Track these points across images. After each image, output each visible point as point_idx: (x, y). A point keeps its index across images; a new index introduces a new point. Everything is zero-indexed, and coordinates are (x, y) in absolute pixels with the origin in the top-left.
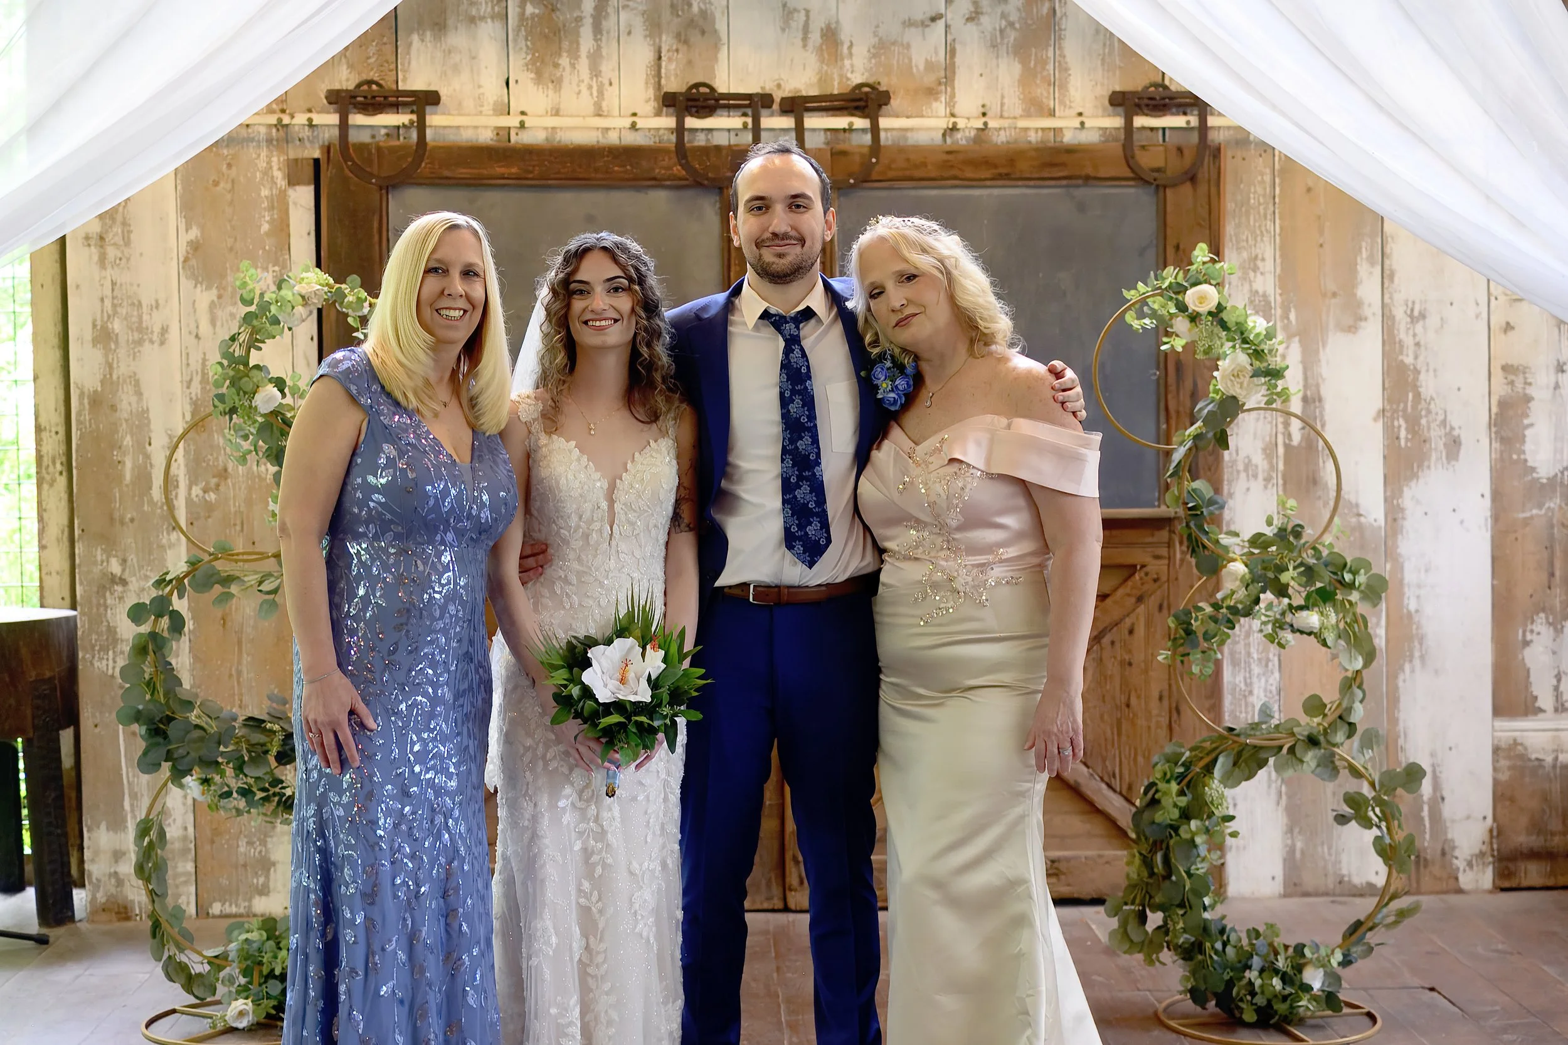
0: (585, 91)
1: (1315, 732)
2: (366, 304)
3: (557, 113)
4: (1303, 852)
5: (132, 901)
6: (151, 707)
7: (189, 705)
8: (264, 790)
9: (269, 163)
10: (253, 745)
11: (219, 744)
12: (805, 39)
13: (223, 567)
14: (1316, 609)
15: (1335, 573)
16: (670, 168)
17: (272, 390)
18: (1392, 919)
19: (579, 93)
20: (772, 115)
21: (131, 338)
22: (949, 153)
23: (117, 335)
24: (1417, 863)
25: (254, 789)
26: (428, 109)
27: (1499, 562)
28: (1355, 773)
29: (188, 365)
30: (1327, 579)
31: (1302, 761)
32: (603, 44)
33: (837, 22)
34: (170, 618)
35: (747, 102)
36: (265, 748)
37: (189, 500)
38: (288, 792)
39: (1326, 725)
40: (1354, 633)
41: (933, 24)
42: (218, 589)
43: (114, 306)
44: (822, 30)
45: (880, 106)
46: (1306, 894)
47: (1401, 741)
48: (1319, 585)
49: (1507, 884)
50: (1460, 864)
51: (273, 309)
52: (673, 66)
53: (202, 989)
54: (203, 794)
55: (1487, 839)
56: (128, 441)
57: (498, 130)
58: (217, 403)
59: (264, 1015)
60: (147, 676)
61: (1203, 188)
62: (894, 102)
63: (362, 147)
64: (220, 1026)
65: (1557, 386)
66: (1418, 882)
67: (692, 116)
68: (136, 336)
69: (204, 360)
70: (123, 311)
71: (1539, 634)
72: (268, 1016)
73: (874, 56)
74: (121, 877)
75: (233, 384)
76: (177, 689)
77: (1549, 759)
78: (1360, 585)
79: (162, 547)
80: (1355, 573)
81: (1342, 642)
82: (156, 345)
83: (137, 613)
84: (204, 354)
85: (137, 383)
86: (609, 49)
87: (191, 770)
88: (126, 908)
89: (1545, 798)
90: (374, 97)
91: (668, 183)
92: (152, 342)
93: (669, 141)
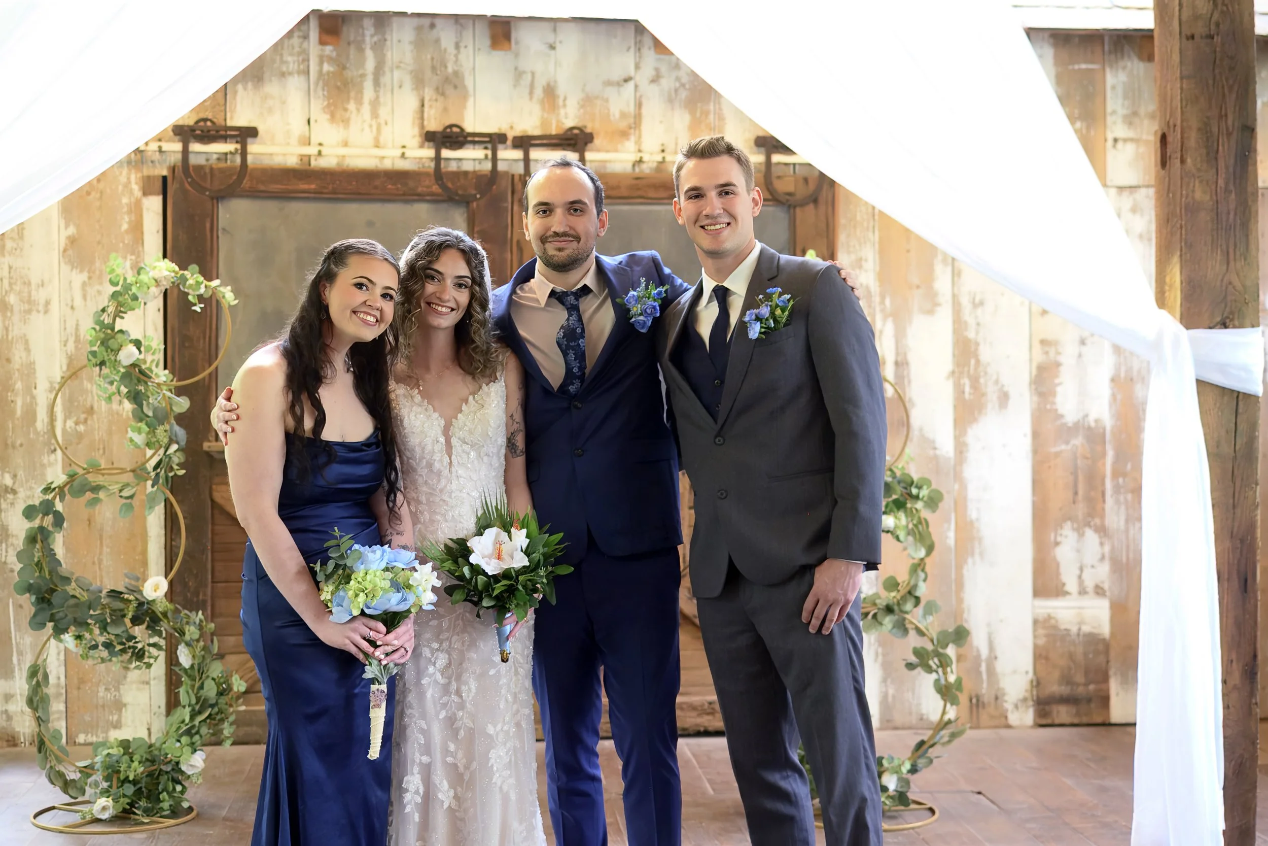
0: (367, 129)
1: (891, 603)
2: (203, 286)
3: (346, 144)
4: (894, 697)
5: (19, 732)
6: (39, 581)
7: (67, 580)
8: (122, 643)
9: (129, 179)
10: (114, 611)
11: (90, 609)
12: (531, 93)
13: (94, 479)
14: (892, 514)
15: (906, 488)
16: (428, 187)
17: (132, 348)
18: (946, 739)
19: (363, 130)
20: (506, 149)
21: (22, 309)
22: (637, 179)
23: (12, 306)
24: (977, 705)
25: (115, 644)
26: (249, 140)
27: (1038, 484)
28: (920, 633)
29: (65, 329)
30: (899, 493)
31: (881, 624)
32: (381, 93)
33: (555, 82)
34: (54, 516)
35: (487, 139)
36: (122, 613)
37: (64, 431)
38: (140, 646)
39: (899, 597)
40: (919, 532)
41: (626, 85)
42: (89, 495)
43: (10, 284)
44: (544, 87)
45: (586, 144)
46: (896, 728)
47: (965, 616)
48: (894, 497)
49: (1044, 722)
50: (1009, 706)
51: (134, 289)
52: (433, 112)
53: (75, 790)
54: (77, 646)
55: (1028, 687)
56: (19, 385)
57: (302, 157)
58: (90, 357)
59: (121, 810)
60: (36, 560)
61: (822, 208)
62: (597, 141)
63: (199, 168)
64: (88, 818)
65: (1080, 356)
66: (978, 718)
67: (447, 148)
68: (27, 307)
69: (77, 325)
70: (17, 288)
71: (1066, 537)
72: (125, 811)
73: (582, 106)
74: (11, 714)
75: (102, 343)
76: (59, 568)
77: (1074, 630)
78: (923, 497)
79: (43, 466)
80: (919, 488)
81: (911, 538)
82: (41, 314)
83: (29, 513)
84: (78, 321)
85: (27, 342)
86: (385, 98)
87: (68, 629)
88: (13, 737)
89: (1071, 656)
90: (209, 131)
91: (428, 198)
92: (38, 311)
93: (429, 167)
